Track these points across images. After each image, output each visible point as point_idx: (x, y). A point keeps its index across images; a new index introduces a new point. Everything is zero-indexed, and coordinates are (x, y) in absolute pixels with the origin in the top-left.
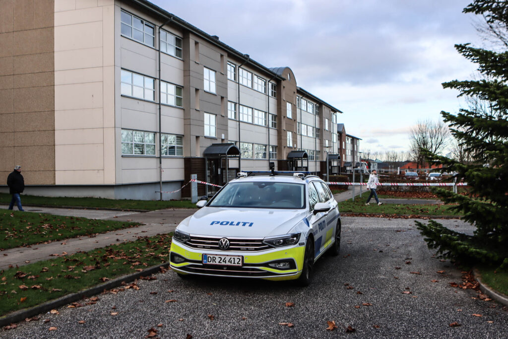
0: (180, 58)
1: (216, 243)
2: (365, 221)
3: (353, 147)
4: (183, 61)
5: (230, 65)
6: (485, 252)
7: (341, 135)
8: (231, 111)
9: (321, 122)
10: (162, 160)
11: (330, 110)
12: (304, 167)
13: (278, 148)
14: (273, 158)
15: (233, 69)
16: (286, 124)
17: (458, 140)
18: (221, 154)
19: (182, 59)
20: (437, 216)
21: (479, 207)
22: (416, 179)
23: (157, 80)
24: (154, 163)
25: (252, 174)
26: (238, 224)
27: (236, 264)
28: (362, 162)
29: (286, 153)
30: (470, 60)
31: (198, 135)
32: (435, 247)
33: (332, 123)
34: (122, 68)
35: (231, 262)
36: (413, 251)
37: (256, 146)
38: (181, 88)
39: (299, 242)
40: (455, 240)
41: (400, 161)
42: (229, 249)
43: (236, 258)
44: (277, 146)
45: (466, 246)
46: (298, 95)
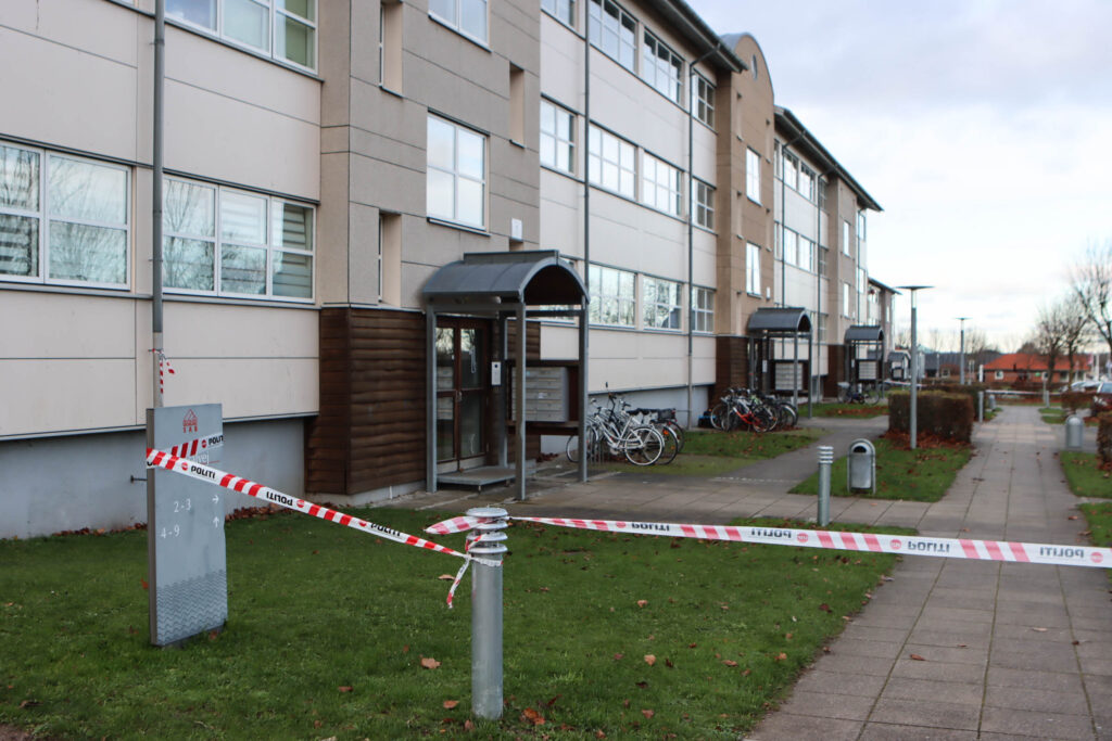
8: (556, 139)
9: (834, 231)
10: (170, 313)
13: (720, 294)
14: (701, 328)
16: (744, 216)
18: (505, 298)
29: (743, 314)
31: (390, 207)
33: (856, 239)
37: (646, 282)
44: (715, 290)
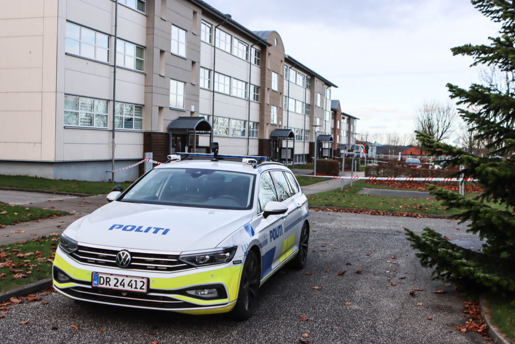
0: (143, 13)
1: (112, 258)
2: (350, 218)
3: (349, 127)
4: (147, 16)
5: (205, 24)
6: (496, 278)
7: (336, 113)
8: (205, 79)
9: (313, 97)
10: (116, 133)
11: (324, 83)
12: (289, 148)
13: (260, 125)
14: (253, 136)
15: (208, 29)
16: (270, 96)
17: (468, 124)
18: (189, 129)
19: (145, 14)
20: (438, 215)
21: (494, 218)
22: (418, 167)
23: (113, 37)
24: (105, 136)
25: (188, 157)
26: (147, 231)
27: (139, 290)
28: (359, 145)
29: (269, 131)
30: (490, 18)
31: (160, 106)
32: (431, 266)
33: (325, 99)
34: (67, 21)
35: (131, 286)
36: (403, 265)
37: (233, 122)
38: (142, 49)
39: (233, 260)
40: (456, 258)
41: (403, 145)
42: (130, 267)
43: (139, 280)
44: (259, 123)
45: (472, 268)
46: (287, 64)
